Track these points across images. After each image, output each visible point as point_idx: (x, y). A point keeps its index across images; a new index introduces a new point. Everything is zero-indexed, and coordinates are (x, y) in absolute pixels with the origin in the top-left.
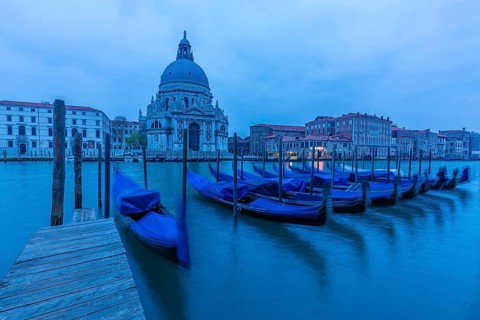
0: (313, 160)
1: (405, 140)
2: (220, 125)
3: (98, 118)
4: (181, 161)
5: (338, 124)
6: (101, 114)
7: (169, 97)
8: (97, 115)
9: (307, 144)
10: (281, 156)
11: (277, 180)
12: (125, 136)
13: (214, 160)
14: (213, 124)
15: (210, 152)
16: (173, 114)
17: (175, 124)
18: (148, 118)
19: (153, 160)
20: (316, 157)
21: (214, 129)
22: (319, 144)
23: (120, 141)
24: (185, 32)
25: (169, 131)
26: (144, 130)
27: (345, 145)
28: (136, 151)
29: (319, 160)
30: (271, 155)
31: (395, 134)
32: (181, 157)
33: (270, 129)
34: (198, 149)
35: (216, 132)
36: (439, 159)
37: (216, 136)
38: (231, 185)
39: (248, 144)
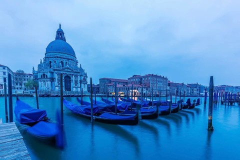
0: (132, 96)
1: (173, 88)
2: (82, 78)
3: (4, 71)
4: (60, 96)
5: (143, 79)
6: (6, 68)
7: (52, 61)
8: (4, 69)
9: (129, 88)
10: (116, 94)
11: (115, 104)
12: (24, 82)
13: (80, 96)
14: (79, 77)
15: (77, 92)
16: (55, 70)
17: (56, 76)
18: (39, 72)
19: (43, 96)
20: (133, 95)
21: (79, 79)
22: (135, 89)
23: (21, 84)
24: (60, 25)
25: (52, 80)
26: (36, 78)
27: (147, 89)
28: (31, 91)
29: (135, 97)
30: (111, 93)
31: (169, 85)
32: (60, 94)
33: (110, 81)
34: (70, 90)
35: (81, 81)
36: (188, 96)
37: (81, 83)
38: (89, 107)
39: (99, 88)
